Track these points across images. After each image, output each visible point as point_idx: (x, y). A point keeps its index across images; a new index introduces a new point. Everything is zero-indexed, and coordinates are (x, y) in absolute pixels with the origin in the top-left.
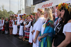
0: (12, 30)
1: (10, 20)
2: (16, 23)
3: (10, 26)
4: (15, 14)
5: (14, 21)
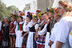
0: (14, 40)
2: (21, 28)
3: (12, 33)
5: (18, 24)
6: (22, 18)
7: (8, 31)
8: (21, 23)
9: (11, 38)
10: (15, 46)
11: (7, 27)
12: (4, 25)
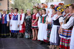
0: (36, 32)
1: (33, 14)
3: (34, 25)
4: (42, 4)
5: (41, 16)
6: (45, 10)
7: (31, 23)
8: (43, 16)
9: (33, 30)
10: (37, 38)
11: (29, 19)
12: (27, 17)
